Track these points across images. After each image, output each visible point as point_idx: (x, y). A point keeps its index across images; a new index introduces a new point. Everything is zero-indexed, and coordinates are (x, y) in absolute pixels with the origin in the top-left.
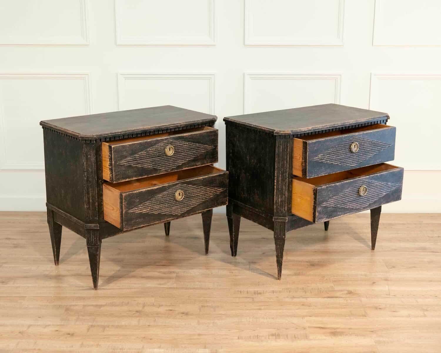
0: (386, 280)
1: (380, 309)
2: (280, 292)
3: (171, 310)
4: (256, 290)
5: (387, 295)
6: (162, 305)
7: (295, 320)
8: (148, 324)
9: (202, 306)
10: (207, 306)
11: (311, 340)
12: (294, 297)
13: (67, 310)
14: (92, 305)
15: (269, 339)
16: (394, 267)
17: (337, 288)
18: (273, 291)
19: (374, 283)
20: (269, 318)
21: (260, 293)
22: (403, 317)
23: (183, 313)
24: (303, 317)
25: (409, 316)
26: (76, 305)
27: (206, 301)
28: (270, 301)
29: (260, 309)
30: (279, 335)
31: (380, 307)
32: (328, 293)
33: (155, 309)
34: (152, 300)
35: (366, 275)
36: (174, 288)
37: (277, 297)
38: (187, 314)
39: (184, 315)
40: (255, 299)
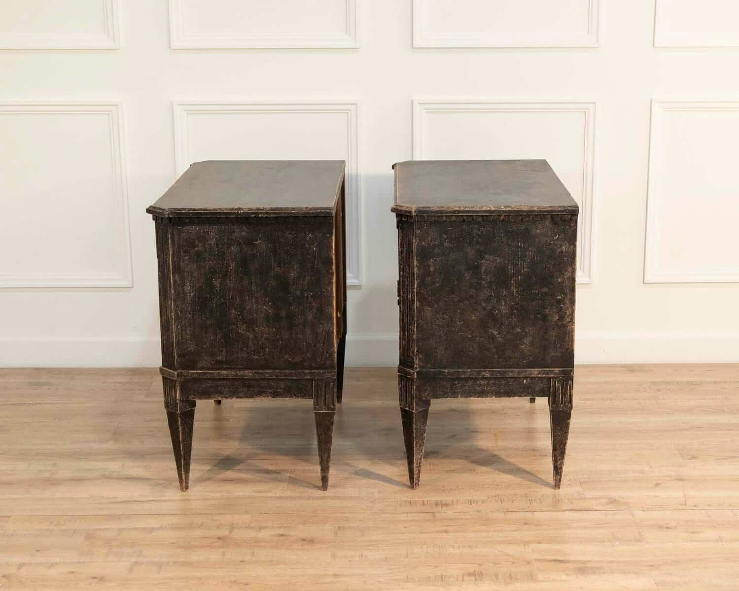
0: (680, 479)
1: (668, 528)
2: (483, 502)
3: (282, 535)
4: (439, 499)
5: (681, 505)
6: (266, 527)
7: (510, 550)
8: (240, 559)
9: (339, 528)
10: (350, 528)
11: (540, 581)
12: (508, 511)
13: (90, 537)
14: (136, 529)
15: (463, 580)
16: (694, 457)
17: (589, 494)
18: (471, 500)
19: (657, 485)
20: (464, 547)
21: (447, 505)
22: (708, 541)
23: (304, 540)
24: (526, 543)
25: (720, 540)
26: (107, 529)
27: (348, 520)
28: (464, 517)
29: (447, 532)
30: (482, 574)
31: (669, 525)
32: (572, 503)
33: (252, 534)
34: (247, 518)
35: (642, 472)
36: (286, 498)
37: (478, 511)
38: (311, 541)
39: (305, 542)
40: (437, 514)
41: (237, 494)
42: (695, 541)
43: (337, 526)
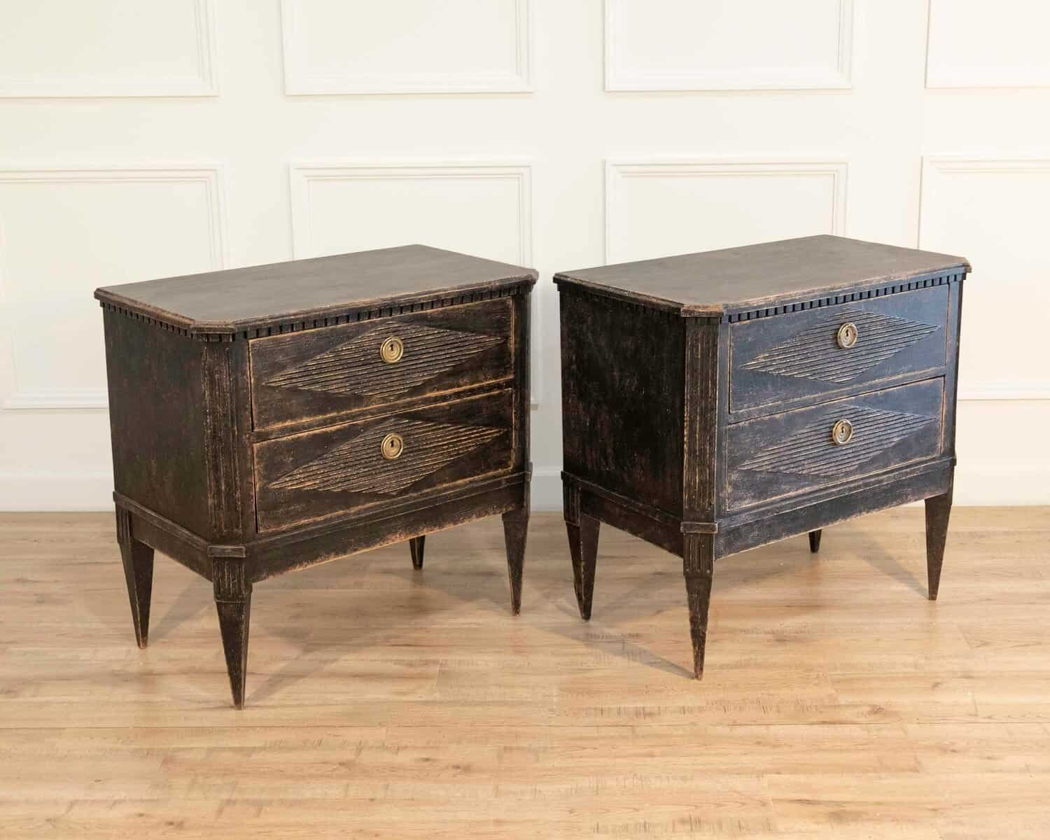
0: (968, 676)
1: (954, 751)
2: (701, 709)
3: (427, 760)
4: (640, 705)
5: (970, 715)
6: (406, 747)
7: (739, 783)
8: (370, 795)
9: (505, 748)
10: (518, 748)
11: (780, 833)
12: (734, 724)
13: (167, 760)
15: (674, 831)
16: (986, 644)
18: (684, 707)
19: (936, 685)
20: (674, 778)
21: (651, 714)
22: (1010, 771)
23: (458, 767)
24: (760, 774)
25: (1027, 769)
26: (190, 749)
27: (517, 736)
28: (676, 733)
29: (651, 755)
30: (700, 821)
31: (955, 747)
32: (821, 712)
33: (387, 758)
34: (381, 734)
35: (916, 666)
36: (434, 703)
37: (693, 724)
38: (467, 769)
39: (459, 770)
40: (638, 729)
41: (369, 696)
42: (993, 772)
43: (502, 745)
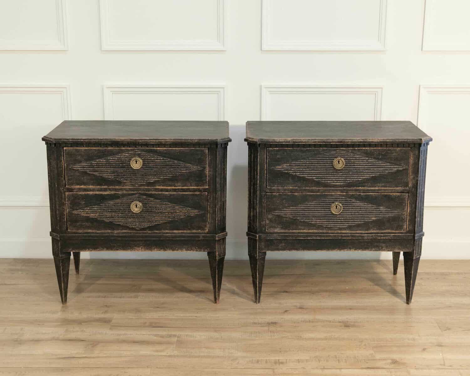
0: (440, 345)
2: (307, 361)
4: (277, 358)
5: (441, 365)
12: (324, 368)
17: (378, 356)
19: (424, 349)
21: (282, 363)
28: (295, 373)
32: (367, 363)
34: (148, 372)
35: (414, 340)
36: (174, 356)
37: (304, 368)
40: (276, 370)
41: (142, 353)
